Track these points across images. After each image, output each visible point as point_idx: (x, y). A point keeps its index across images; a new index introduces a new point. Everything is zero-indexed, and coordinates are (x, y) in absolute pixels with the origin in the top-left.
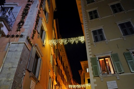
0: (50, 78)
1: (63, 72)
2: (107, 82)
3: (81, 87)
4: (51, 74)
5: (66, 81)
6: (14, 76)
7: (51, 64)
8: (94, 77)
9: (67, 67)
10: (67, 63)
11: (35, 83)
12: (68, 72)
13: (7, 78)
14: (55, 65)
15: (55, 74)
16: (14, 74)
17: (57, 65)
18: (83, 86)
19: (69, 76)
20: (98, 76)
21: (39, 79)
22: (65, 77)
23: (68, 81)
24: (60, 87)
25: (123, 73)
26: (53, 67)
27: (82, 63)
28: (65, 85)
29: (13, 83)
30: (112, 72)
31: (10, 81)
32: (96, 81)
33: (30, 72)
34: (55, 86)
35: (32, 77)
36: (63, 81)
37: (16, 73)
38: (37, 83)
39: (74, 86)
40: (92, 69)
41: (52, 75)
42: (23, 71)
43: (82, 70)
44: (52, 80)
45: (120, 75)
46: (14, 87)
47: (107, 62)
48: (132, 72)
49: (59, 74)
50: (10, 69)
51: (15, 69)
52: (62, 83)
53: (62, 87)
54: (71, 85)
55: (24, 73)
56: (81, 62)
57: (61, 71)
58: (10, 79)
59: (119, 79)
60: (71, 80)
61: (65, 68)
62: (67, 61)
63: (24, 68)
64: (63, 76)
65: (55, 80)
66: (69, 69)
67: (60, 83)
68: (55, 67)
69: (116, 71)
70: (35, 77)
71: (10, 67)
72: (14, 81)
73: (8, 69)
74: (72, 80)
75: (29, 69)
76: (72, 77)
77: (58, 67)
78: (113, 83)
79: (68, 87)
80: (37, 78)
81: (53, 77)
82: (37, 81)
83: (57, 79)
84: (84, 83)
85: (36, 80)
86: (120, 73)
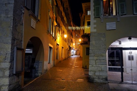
0: (50, 18)
1: (63, 14)
2: (107, 23)
3: (80, 29)
4: (51, 14)
5: (66, 23)
6: (13, 12)
7: (51, 4)
8: (95, 18)
9: (67, 8)
10: (68, 4)
11: (35, 22)
12: (68, 14)
13: (6, 15)
14: (54, 5)
15: (55, 15)
16: (12, 10)
17: (57, 6)
18: (82, 28)
19: (69, 18)
20: (99, 17)
21: (39, 18)
22: (65, 19)
23: (68, 23)
24: (60, 28)
25: (125, 15)
26: (53, 8)
27: (84, 5)
28: (65, 26)
29: (13, 20)
30: (114, 14)
31: (10, 17)
32: (96, 22)
33: (28, 10)
34: (55, 26)
35: (32, 15)
36: (63, 22)
37: (14, 9)
38: (37, 22)
39: (74, 28)
40: (94, 10)
41: (52, 16)
42: (21, 8)
43: (83, 13)
44: (52, 20)
45: (121, 16)
46: (15, 23)
47: (111, 3)
48: (134, 14)
49: (59, 15)
50: (7, 5)
51: (12, 5)
52: (61, 24)
53: (62, 28)
54: (70, 26)
55: (23, 11)
56: (82, 4)
57: (61, 12)
58: (9, 16)
59: (119, 21)
60: (70, 22)
61: (65, 10)
62: (68, 2)
63: (22, 5)
64: (63, 17)
65: (55, 21)
66: (69, 11)
67: (60, 24)
68: (54, 7)
69: (118, 13)
70: (34, 16)
71: (6, 3)
72: (14, 18)
73: (5, 5)
74: (72, 22)
75: (27, 7)
76: (72, 20)
77: (58, 7)
78: (112, 25)
79: (68, 29)
80: (37, 17)
81: (53, 18)
82: (37, 20)
83: (57, 20)
84: (84, 25)
85: (36, 18)
86: (122, 15)
